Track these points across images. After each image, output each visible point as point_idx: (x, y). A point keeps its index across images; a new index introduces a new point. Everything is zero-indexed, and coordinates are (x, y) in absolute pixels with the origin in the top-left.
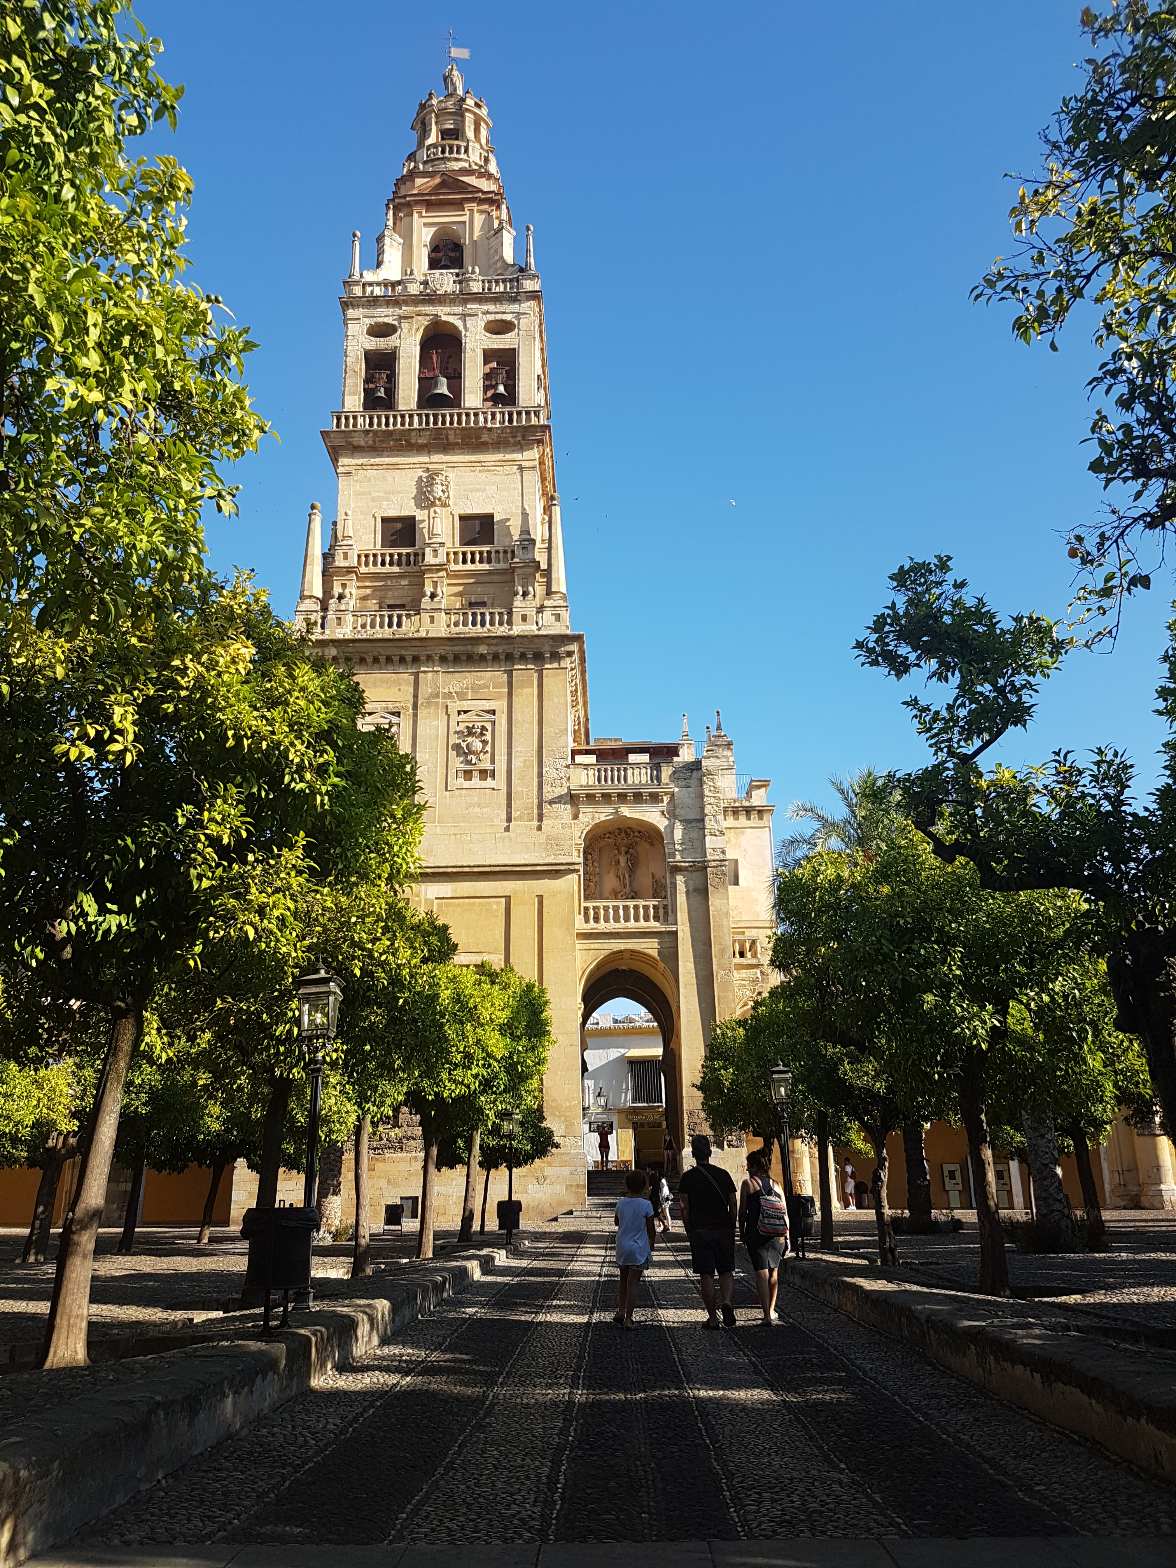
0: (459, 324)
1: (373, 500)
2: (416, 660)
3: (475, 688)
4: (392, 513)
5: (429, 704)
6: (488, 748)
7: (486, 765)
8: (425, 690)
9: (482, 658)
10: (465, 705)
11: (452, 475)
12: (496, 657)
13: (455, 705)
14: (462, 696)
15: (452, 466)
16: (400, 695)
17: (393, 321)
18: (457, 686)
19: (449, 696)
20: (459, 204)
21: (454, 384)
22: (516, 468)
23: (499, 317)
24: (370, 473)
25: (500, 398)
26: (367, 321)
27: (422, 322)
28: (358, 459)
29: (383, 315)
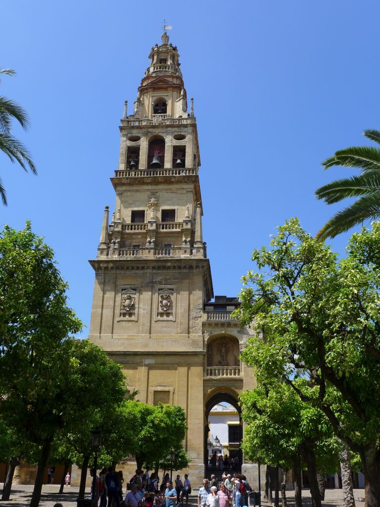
0: (164, 136)
2: (143, 268)
3: (166, 280)
4: (136, 209)
5: (147, 286)
6: (171, 304)
7: (169, 311)
8: (146, 280)
9: (169, 268)
10: (162, 286)
11: (160, 194)
13: (158, 287)
14: (160, 283)
16: (136, 282)
17: (139, 135)
18: (159, 279)
19: (155, 282)
20: (166, 89)
21: (162, 159)
22: (185, 191)
23: (179, 133)
24: (129, 193)
25: (179, 164)
26: (129, 135)
27: (150, 135)
28: (124, 188)
29: (135, 133)
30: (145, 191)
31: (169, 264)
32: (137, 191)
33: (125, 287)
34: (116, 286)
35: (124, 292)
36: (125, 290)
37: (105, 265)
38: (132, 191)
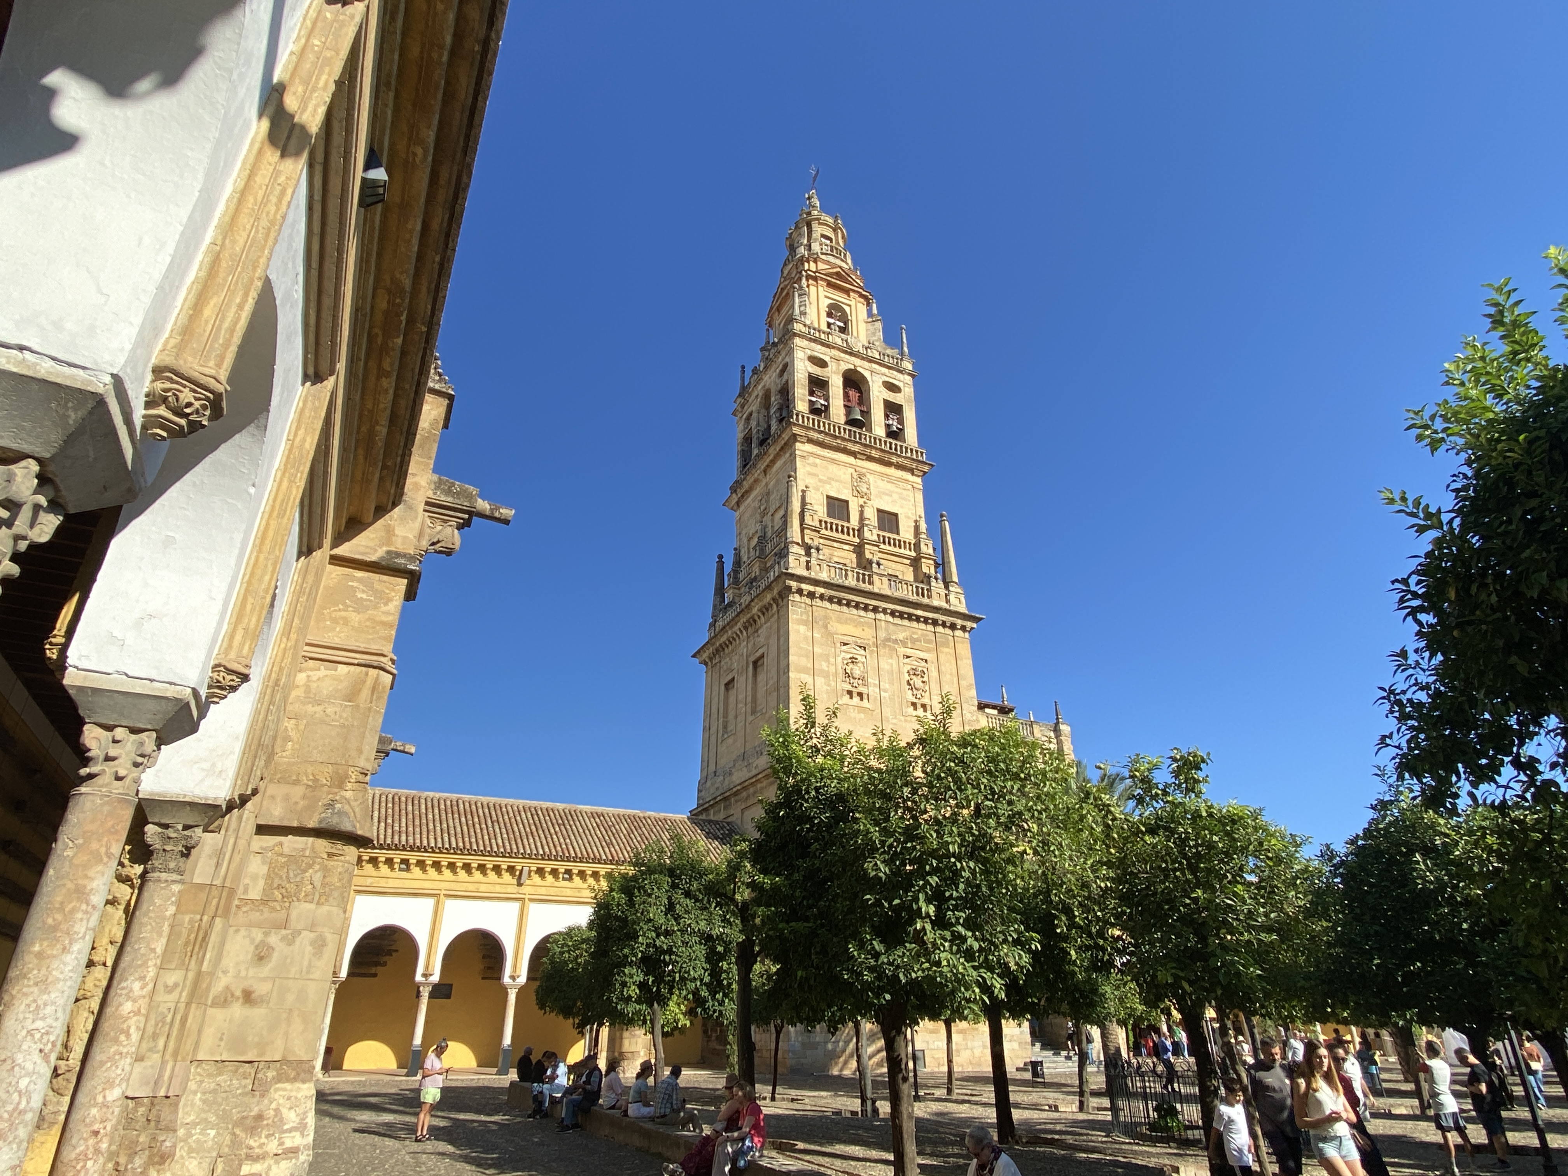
0: (867, 374)
1: (821, 481)
2: (875, 610)
3: (914, 641)
4: (833, 494)
5: (885, 646)
6: (927, 688)
7: (926, 701)
8: (882, 635)
9: (918, 619)
10: (909, 652)
11: (871, 478)
12: (926, 621)
13: (902, 651)
14: (904, 643)
15: (873, 472)
16: (866, 634)
17: (827, 359)
18: (901, 636)
19: (896, 641)
20: (847, 291)
21: (866, 413)
22: (910, 487)
23: (891, 380)
24: (818, 461)
25: (895, 434)
26: (809, 352)
27: (844, 367)
28: (809, 447)
29: (820, 351)
30: (843, 464)
31: (919, 613)
32: (833, 461)
33: (846, 639)
34: (829, 634)
35: (845, 648)
36: (845, 644)
37: (811, 588)
38: (823, 458)
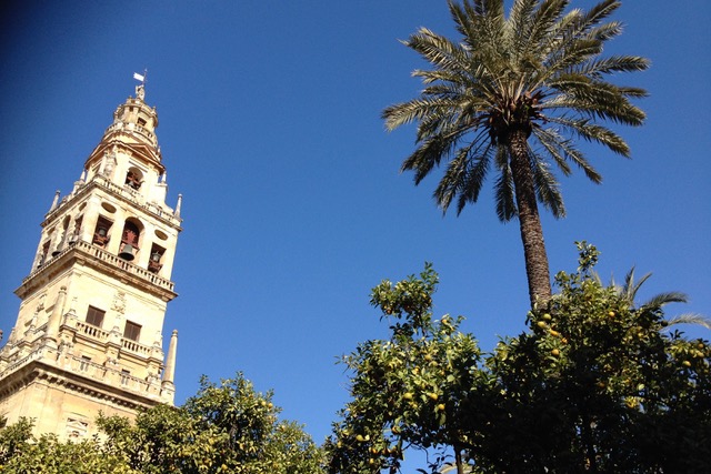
0: (144, 223)
1: (88, 294)
4: (94, 304)
11: (129, 298)
16: (91, 414)
17: (116, 207)
20: (147, 162)
21: (136, 250)
22: (156, 308)
23: (162, 230)
24: (89, 279)
26: (104, 200)
27: (128, 215)
28: (86, 269)
29: (112, 200)
30: (111, 285)
33: (73, 417)
34: (61, 411)
35: (71, 423)
38: (95, 278)
